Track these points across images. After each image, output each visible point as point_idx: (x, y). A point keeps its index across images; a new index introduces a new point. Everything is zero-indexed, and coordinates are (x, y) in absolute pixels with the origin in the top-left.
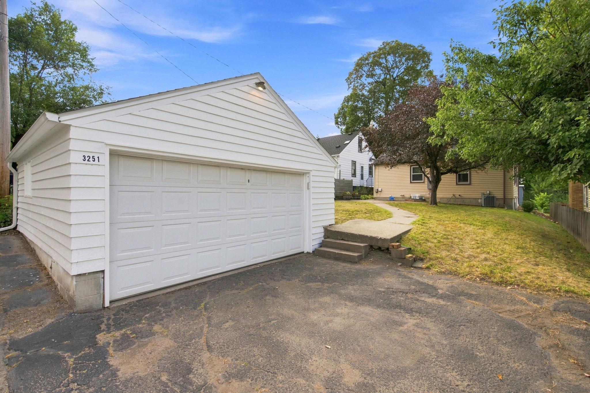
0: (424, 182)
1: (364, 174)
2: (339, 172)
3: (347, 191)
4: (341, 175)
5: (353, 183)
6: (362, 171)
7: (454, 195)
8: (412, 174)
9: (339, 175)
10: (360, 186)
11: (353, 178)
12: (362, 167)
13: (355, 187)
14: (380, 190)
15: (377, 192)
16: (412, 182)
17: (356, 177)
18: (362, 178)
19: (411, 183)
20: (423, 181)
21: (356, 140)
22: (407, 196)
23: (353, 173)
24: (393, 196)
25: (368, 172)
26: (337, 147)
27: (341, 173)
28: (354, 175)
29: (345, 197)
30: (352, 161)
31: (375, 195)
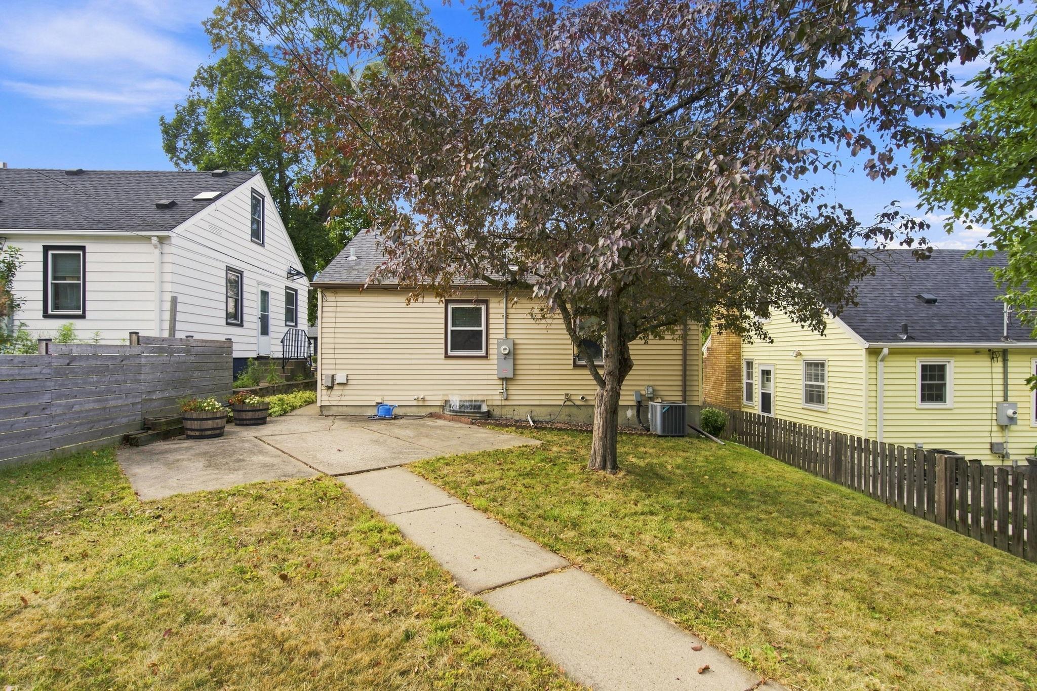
0: (486, 357)
1: (271, 315)
2: (167, 306)
3: (206, 392)
4: (179, 317)
5: (235, 347)
6: (265, 306)
7: (568, 397)
8: (450, 328)
9: (167, 316)
10: (259, 358)
11: (233, 332)
12: (265, 294)
13: (240, 364)
14: (340, 378)
15: (330, 388)
16: (450, 353)
17: (241, 325)
18: (265, 331)
19: (447, 356)
20: (483, 353)
21: (240, 197)
22: (435, 399)
23: (231, 309)
24: (392, 399)
25: (284, 311)
26: (160, 207)
27: (180, 307)
28: (235, 318)
29: (196, 425)
30: (229, 269)
31: (323, 396)
